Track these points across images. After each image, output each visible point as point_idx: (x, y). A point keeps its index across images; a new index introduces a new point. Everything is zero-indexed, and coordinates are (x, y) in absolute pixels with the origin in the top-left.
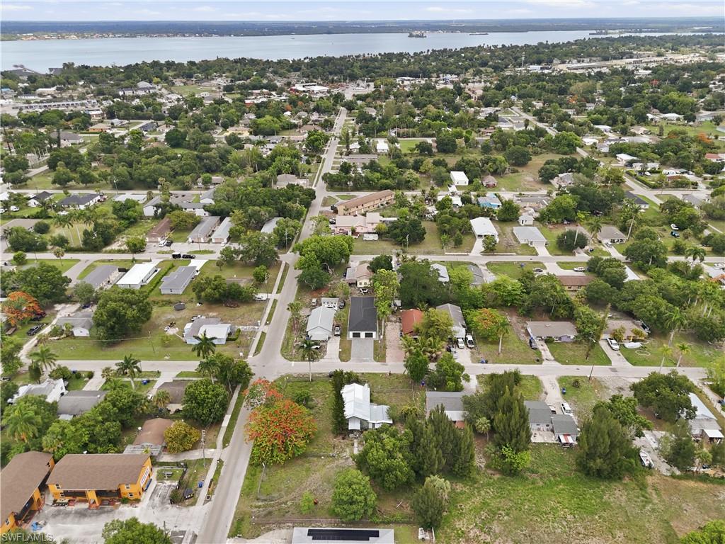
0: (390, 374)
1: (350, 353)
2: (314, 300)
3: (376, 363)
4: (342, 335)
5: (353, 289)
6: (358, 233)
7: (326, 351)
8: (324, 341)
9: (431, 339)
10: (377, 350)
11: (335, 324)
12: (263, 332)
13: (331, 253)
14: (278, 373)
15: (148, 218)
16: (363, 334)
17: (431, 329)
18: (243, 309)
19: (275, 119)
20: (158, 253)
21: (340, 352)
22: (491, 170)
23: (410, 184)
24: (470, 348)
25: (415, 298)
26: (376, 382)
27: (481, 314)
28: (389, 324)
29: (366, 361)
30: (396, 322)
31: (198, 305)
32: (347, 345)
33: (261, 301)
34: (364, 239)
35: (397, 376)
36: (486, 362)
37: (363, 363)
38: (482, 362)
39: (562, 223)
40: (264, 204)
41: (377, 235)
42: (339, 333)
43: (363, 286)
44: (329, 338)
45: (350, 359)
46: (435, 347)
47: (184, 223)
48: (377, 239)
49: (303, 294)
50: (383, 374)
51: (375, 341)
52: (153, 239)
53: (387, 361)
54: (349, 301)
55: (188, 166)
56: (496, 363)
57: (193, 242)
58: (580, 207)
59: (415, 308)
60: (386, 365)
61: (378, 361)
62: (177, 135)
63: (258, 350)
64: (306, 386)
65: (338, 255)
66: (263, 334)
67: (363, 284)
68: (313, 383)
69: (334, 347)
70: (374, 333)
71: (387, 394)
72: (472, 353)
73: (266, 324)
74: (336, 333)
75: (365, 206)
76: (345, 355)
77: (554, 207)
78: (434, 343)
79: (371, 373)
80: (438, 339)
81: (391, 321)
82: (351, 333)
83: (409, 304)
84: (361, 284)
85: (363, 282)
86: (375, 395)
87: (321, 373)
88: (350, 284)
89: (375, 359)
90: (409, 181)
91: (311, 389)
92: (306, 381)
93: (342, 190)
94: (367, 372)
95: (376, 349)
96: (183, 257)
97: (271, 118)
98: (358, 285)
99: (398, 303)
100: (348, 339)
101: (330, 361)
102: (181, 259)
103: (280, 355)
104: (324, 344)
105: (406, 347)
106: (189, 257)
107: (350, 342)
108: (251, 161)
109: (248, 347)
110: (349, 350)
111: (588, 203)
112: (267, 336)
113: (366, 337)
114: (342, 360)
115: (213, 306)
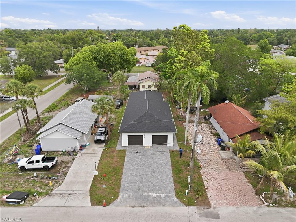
2: (80, 99)
3: (184, 209)
4: (109, 141)
6: (141, 62)
8: (69, 154)
13: (110, 55)
16: (148, 139)
30: (199, 122)
33: (8, 100)
42: (102, 138)
43: (146, 89)
44: (82, 147)
45: (116, 196)
49: (70, 96)
53: (213, 203)
60: (216, 216)
61: (189, 204)
67: (146, 87)
70: (171, 137)
74: (98, 137)
76: (104, 187)
85: (146, 84)
88: (131, 88)
89: (181, 198)
95: (177, 170)
100: (118, 148)
104: (68, 158)
107: (124, 152)
110: (118, 171)
113: (154, 143)
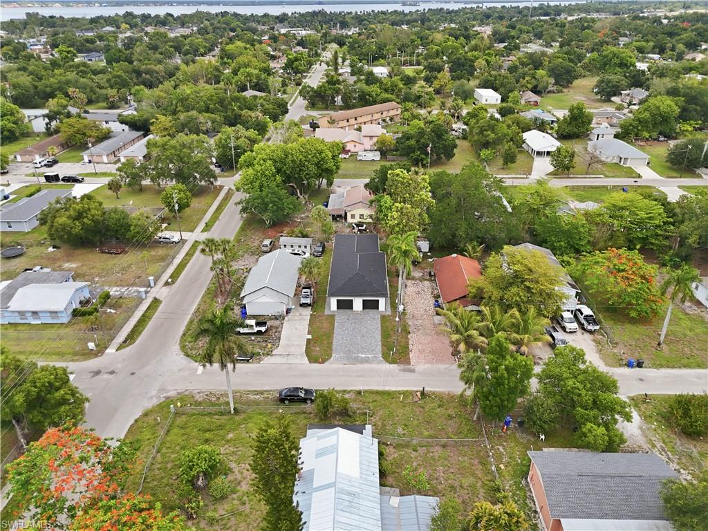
0: (423, 393)
1: (330, 344)
2: (267, 242)
3: (387, 366)
4: (316, 304)
5: (340, 225)
6: (349, 151)
7: (279, 338)
8: (276, 318)
9: (515, 311)
10: (389, 336)
11: (303, 282)
12: (155, 299)
13: (301, 165)
14: (161, 390)
15: (38, 135)
16: (358, 303)
17: (514, 290)
18: (131, 258)
19: (248, 46)
20: (26, 175)
21: (308, 340)
22: (529, 86)
23: (422, 100)
24: (591, 332)
25: (461, 233)
26: (391, 415)
27: (609, 259)
28: (409, 283)
29: (367, 361)
30: (422, 279)
31: (51, 249)
32: (325, 325)
33: (167, 243)
34: (359, 158)
35: (443, 400)
36: (640, 365)
37: (360, 366)
38: (629, 365)
39: (657, 140)
40: (207, 110)
41: (378, 153)
42: (308, 301)
43: (357, 220)
44: (288, 311)
45: (330, 356)
46: (526, 331)
47: (80, 136)
48: (378, 158)
49: (248, 233)
50: (406, 393)
51: (383, 317)
52: (27, 158)
53: (412, 362)
54: (331, 245)
55: (117, 79)
56: (661, 366)
57: (90, 162)
58: (684, 116)
59: (461, 252)
60: (413, 371)
61: (392, 362)
62: (120, 56)
63: (131, 337)
64: (221, 427)
65: (313, 169)
66: (156, 302)
67: (357, 217)
68: (237, 418)
69: (296, 331)
70: (382, 302)
71: (422, 450)
72: (598, 342)
73: (167, 284)
74: (303, 301)
75: (360, 120)
76: (318, 349)
77: (647, 115)
78: (526, 322)
79: (377, 393)
80: (532, 311)
81: (413, 278)
82: (333, 302)
83: (445, 246)
84: (353, 217)
85: (357, 212)
86: (392, 454)
87: (261, 393)
88: (335, 218)
89: (386, 358)
90: (420, 97)
91: (231, 436)
92: (222, 414)
93: (326, 108)
94: (367, 388)
95: (385, 335)
96: (63, 180)
97: (244, 44)
98: (349, 220)
99: (425, 246)
100: (327, 312)
101: (284, 360)
102: (61, 183)
103: (176, 348)
104: (276, 323)
105: (457, 331)
106: (74, 180)
107: (332, 317)
108: (206, 77)
109: (113, 329)
110: (329, 335)
111: (699, 108)
112: (161, 308)
114: (312, 359)
115: (79, 252)
